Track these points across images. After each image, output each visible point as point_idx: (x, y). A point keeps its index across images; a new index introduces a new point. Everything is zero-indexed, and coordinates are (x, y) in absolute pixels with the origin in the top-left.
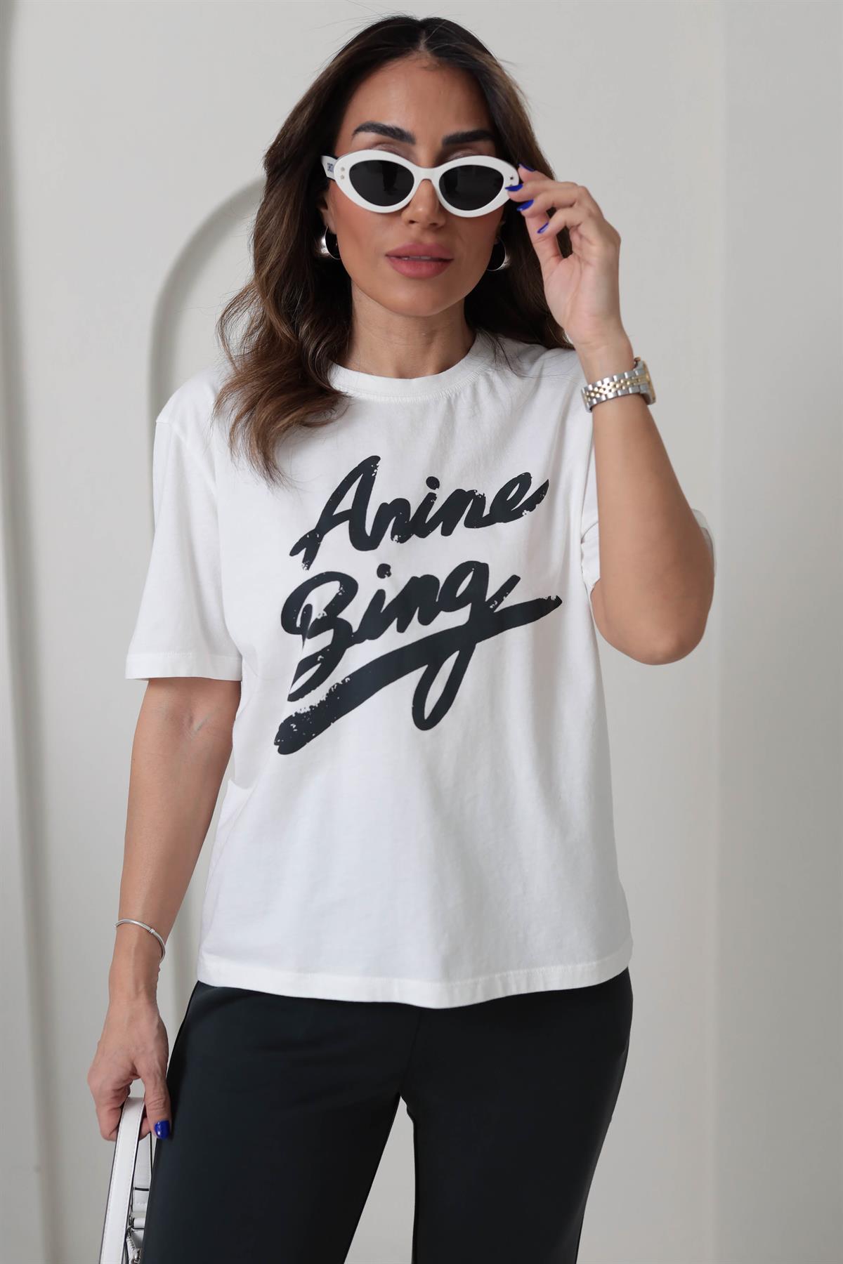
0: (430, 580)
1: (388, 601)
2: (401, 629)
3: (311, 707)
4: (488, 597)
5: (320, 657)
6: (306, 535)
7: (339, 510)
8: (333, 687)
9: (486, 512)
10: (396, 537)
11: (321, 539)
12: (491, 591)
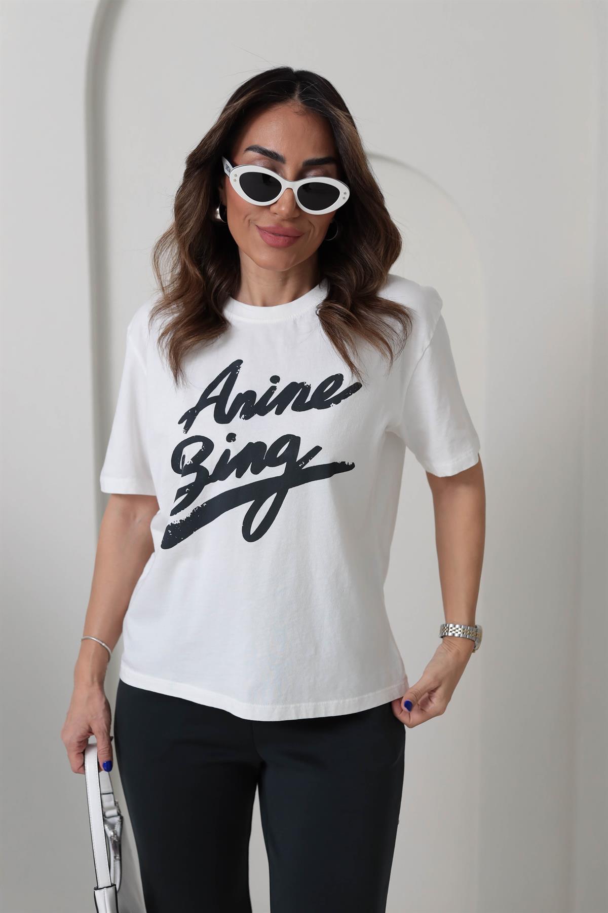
0: (261, 445)
1: (231, 457)
2: (239, 475)
3: (181, 521)
4: (298, 459)
5: (187, 489)
6: (188, 411)
7: (210, 396)
8: (196, 509)
9: (308, 399)
10: (243, 416)
11: (197, 414)
12: (301, 455)
